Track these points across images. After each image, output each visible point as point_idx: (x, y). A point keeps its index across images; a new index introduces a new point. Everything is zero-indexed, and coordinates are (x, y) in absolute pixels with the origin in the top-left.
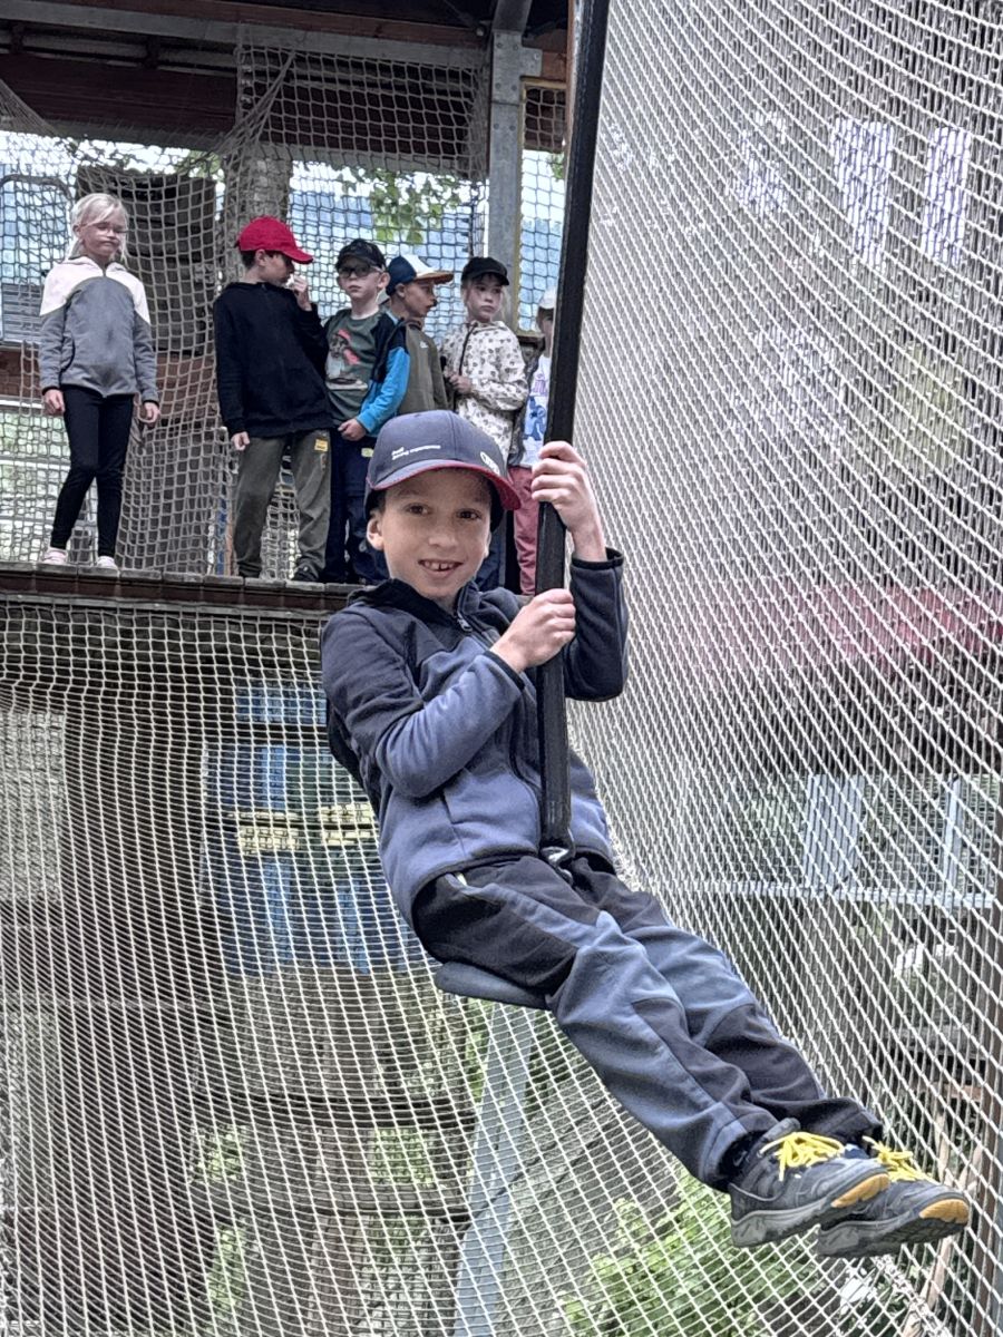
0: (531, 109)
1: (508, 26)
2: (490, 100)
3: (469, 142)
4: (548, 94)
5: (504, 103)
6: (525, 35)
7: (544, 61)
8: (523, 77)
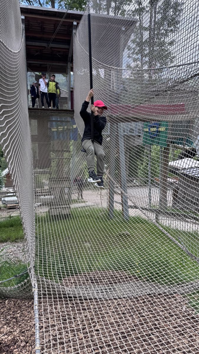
0: (71, 69)
1: (69, 62)
2: (68, 68)
3: (66, 71)
8: (70, 66)
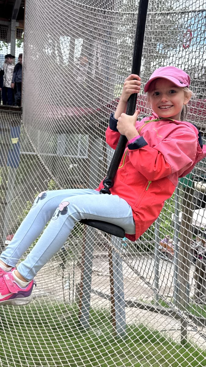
0: (17, 32)
3: (7, 36)
4: (20, 30)
5: (13, 30)
6: (16, 20)
7: (19, 24)
8: (16, 27)
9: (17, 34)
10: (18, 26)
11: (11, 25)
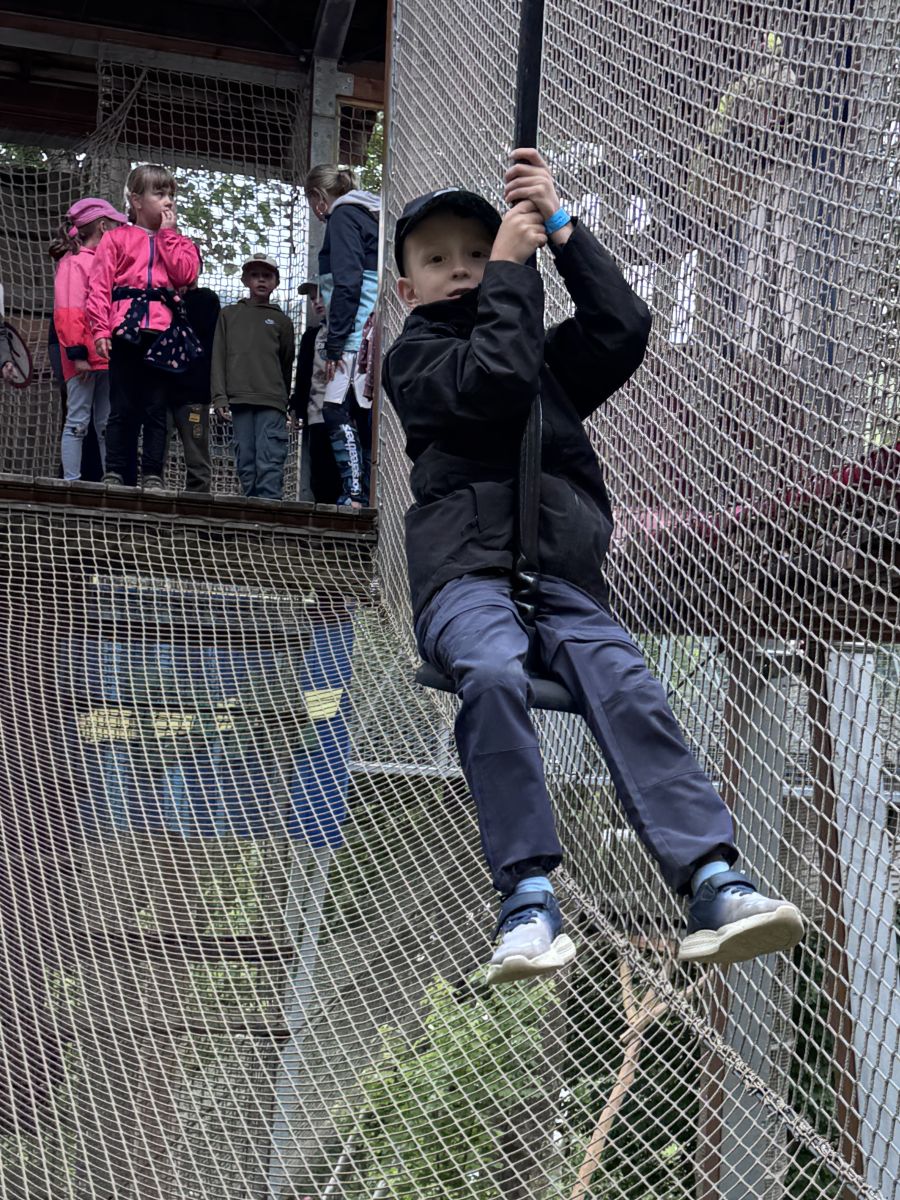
1: (327, 53)
2: (310, 114)
3: (292, 148)
4: (359, 111)
5: (323, 116)
6: (340, 63)
7: (357, 85)
8: (338, 96)
9: (344, 134)
10: (349, 93)
11: (311, 87)
